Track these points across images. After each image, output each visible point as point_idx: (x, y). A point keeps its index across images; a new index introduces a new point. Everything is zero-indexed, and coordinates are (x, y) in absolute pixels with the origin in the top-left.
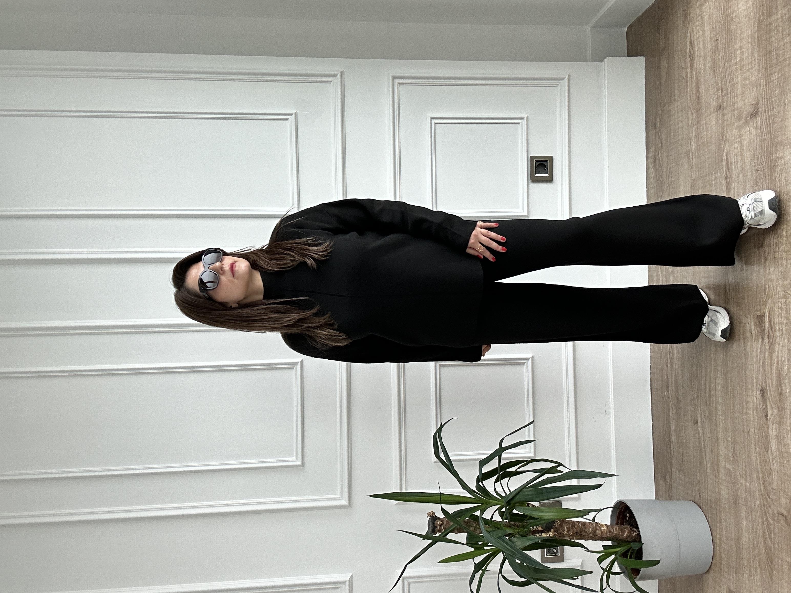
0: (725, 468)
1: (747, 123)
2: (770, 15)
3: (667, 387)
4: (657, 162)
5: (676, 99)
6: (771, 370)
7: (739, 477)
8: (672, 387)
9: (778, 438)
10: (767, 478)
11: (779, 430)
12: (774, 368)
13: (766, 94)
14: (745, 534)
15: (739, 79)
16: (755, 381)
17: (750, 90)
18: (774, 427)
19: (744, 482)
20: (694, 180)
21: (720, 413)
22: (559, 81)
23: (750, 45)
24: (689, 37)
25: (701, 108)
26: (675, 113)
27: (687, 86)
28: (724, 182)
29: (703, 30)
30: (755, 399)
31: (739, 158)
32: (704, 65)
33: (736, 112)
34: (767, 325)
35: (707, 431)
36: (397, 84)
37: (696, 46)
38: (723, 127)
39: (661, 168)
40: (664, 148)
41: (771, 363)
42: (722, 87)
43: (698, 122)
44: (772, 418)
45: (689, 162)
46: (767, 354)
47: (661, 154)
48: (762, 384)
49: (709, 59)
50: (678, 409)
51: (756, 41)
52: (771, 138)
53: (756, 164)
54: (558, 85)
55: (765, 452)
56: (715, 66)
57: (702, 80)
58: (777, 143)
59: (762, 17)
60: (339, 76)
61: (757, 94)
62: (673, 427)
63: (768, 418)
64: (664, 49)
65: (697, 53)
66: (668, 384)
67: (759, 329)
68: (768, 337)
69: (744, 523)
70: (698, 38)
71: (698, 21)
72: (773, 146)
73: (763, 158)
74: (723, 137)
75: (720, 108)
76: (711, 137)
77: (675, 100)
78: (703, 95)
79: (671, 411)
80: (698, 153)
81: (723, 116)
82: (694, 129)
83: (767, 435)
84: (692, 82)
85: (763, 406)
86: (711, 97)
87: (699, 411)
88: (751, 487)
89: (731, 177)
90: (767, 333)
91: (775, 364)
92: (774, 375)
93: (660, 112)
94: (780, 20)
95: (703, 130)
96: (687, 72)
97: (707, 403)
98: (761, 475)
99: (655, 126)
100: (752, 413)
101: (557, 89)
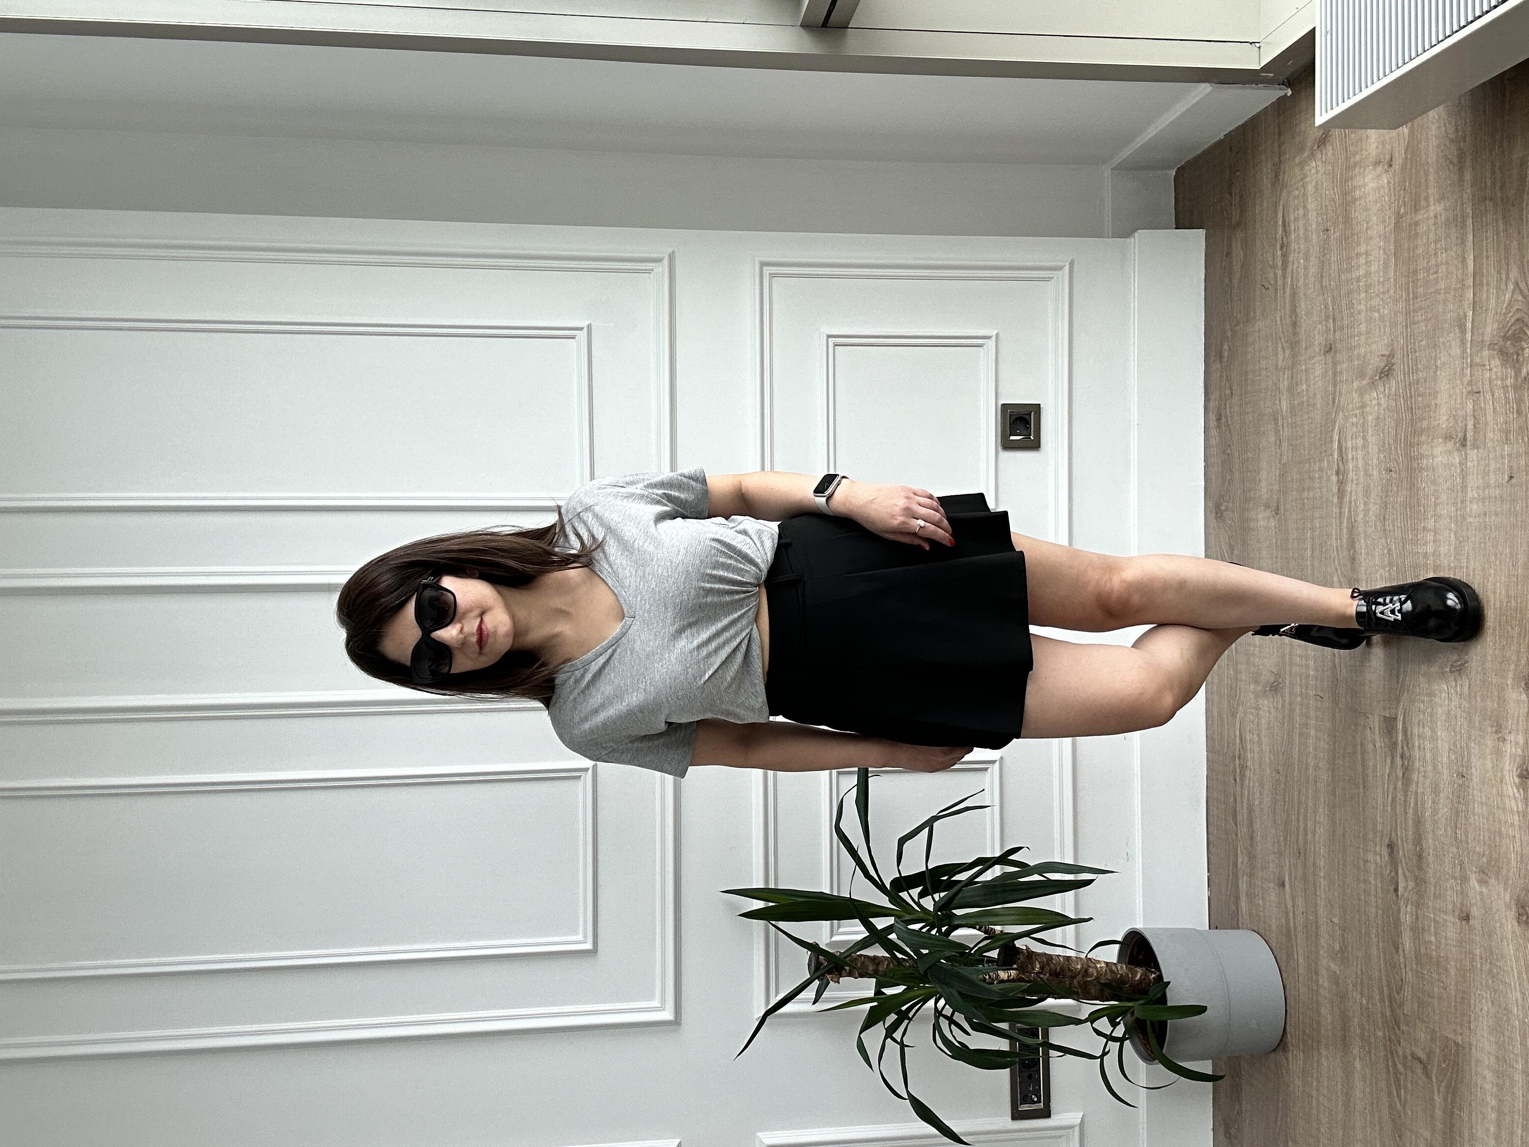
0: (1328, 969)
1: (1373, 385)
2: (1416, 211)
3: (1235, 816)
4: (1224, 420)
5: (1257, 318)
6: (1406, 813)
7: (1351, 987)
8: (1243, 817)
9: (1414, 929)
10: (1395, 994)
11: (1417, 918)
12: (1411, 811)
13: (1407, 342)
14: (1358, 1084)
15: (1362, 307)
16: (1379, 827)
17: (1380, 328)
18: (1409, 910)
19: (1359, 996)
20: (1284, 465)
21: (1322, 874)
22: (1053, 272)
23: (1381, 252)
24: (1280, 214)
25: (1297, 342)
26: (1254, 341)
27: (1276, 297)
28: (1334, 478)
29: (1305, 207)
30: (1378, 858)
31: (1360, 442)
32: (1306, 268)
33: (1356, 363)
34: (1400, 738)
35: (1300, 902)
36: (768, 276)
37: (1293, 232)
38: (1335, 386)
39: (1230, 432)
40: (1236, 399)
41: (1405, 801)
42: (1333, 314)
43: (1293, 365)
44: (1406, 894)
45: (1277, 432)
46: (1400, 784)
47: (1230, 408)
48: (1391, 834)
49: (1313, 261)
50: (1252, 857)
51: (1392, 247)
52: (1412, 420)
53: (1388, 460)
54: (1052, 278)
55: (1394, 951)
56: (1324, 275)
57: (1301, 294)
58: (1422, 431)
59: (1402, 211)
60: (666, 262)
61: (1392, 340)
62: (1243, 886)
63: (1399, 893)
64: (1238, 224)
65: (1294, 246)
66: (1235, 811)
67: (1387, 740)
68: (1402, 757)
69: (1358, 1065)
70: (1296, 220)
71: (1297, 189)
72: (1415, 433)
73: (1399, 452)
74: (1334, 402)
75: (1329, 349)
76: (1315, 394)
77: (1255, 317)
78: (1302, 321)
79: (1240, 860)
80: (1292, 418)
81: (1335, 364)
82: (1286, 376)
83: (1397, 923)
84: (1284, 293)
85: (1391, 872)
86: (1315, 328)
87: (1288, 864)
88: (1370, 1007)
89: (1346, 473)
90: (1399, 750)
91: (1412, 804)
92: (1410, 822)
93: (1229, 334)
94: (1431, 222)
95: (1301, 380)
96: (1275, 274)
97: (1300, 853)
98: (1385, 989)
99: (1221, 357)
100: (1373, 882)
101: (1050, 286)
